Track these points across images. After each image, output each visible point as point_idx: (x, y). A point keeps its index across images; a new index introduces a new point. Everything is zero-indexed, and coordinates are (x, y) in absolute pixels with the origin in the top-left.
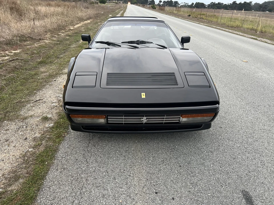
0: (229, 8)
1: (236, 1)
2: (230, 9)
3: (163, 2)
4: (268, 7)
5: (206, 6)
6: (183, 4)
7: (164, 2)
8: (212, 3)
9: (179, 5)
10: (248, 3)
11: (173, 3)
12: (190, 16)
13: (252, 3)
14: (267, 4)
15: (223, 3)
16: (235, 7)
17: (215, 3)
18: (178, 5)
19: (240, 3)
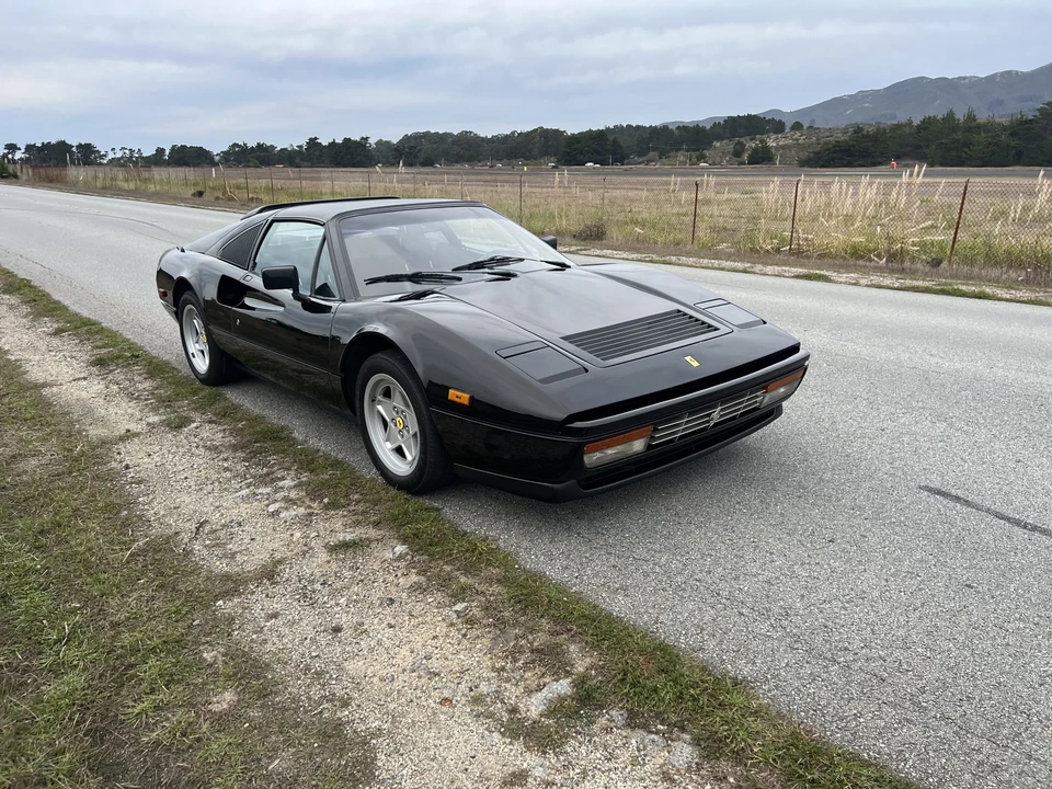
0: (302, 160)
1: (316, 138)
2: (306, 164)
3: (23, 150)
4: (420, 150)
5: (217, 158)
6: (119, 154)
7: (29, 148)
8: (235, 145)
9: (102, 157)
10: (355, 142)
11: (74, 149)
12: (200, 194)
13: (370, 141)
14: (413, 143)
15: (272, 146)
16: (321, 156)
17: (245, 144)
18: (96, 158)
19: (333, 144)
